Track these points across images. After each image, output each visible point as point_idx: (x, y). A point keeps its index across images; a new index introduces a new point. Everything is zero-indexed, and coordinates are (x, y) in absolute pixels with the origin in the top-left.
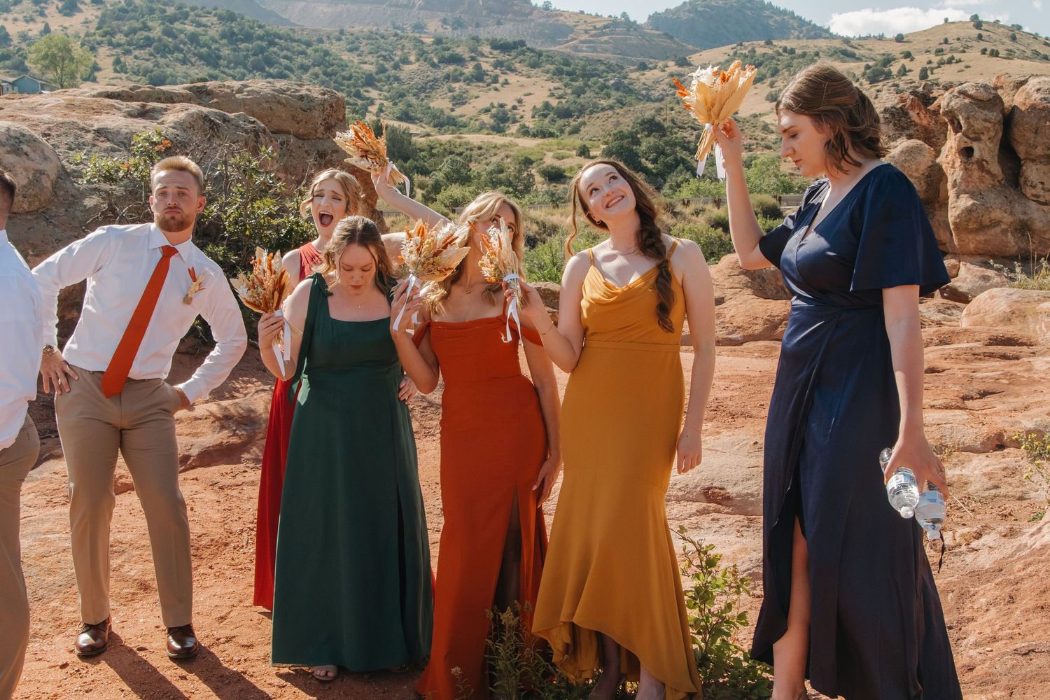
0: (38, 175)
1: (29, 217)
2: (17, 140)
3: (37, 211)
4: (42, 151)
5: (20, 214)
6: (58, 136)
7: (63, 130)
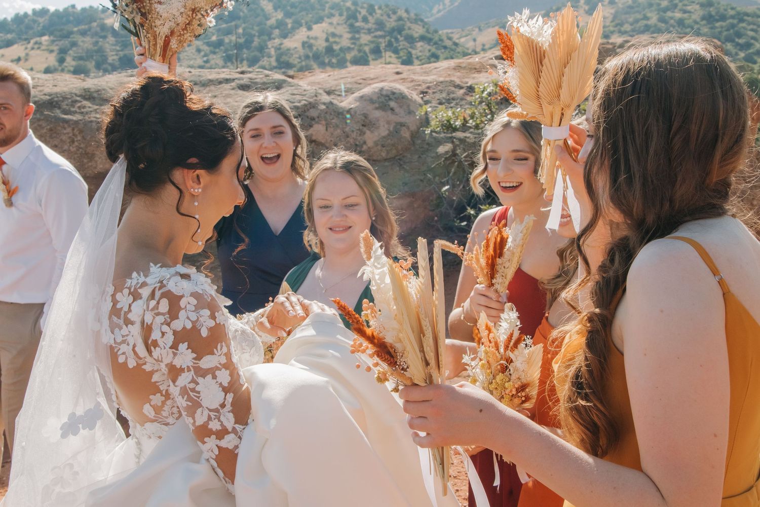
0: (399, 127)
1: (387, 164)
2: (387, 98)
3: (394, 158)
4: (408, 106)
5: (379, 161)
6: (434, 93)
7: (440, 88)
